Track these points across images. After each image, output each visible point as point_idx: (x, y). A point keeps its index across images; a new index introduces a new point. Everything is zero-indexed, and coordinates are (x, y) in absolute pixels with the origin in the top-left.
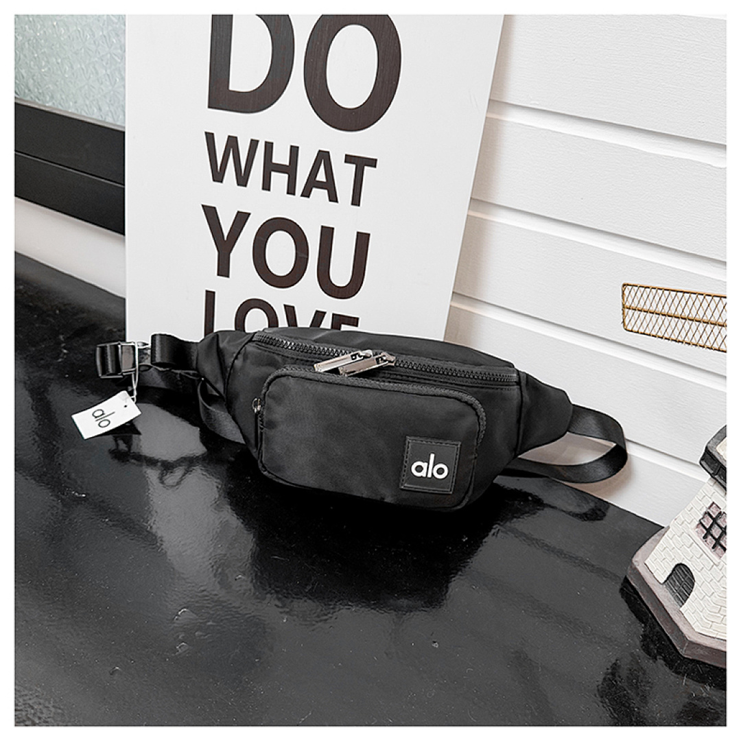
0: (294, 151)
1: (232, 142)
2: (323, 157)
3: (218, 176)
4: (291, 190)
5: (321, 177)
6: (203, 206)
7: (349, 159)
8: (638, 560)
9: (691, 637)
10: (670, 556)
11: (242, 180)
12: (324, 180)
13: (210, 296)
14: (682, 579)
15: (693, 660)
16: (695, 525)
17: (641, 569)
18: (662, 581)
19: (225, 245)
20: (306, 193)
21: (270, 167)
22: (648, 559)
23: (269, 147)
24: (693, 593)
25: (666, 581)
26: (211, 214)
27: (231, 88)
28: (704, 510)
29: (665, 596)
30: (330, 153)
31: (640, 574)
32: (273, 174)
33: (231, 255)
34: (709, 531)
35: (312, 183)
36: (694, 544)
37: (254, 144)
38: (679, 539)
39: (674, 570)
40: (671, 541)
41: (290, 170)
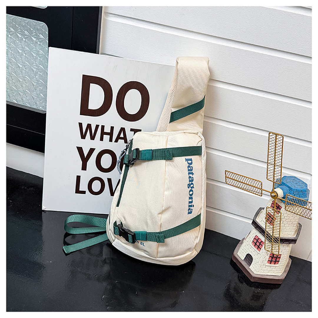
0: (112, 128)
1: (89, 126)
2: (123, 130)
3: (83, 137)
4: (111, 140)
5: (122, 135)
6: (77, 147)
7: (132, 130)
8: (235, 253)
9: (253, 275)
10: (245, 252)
11: (93, 138)
12: (123, 137)
13: (78, 178)
14: (249, 258)
15: (255, 282)
16: (251, 242)
17: (236, 256)
18: (243, 259)
19: (85, 160)
20: (116, 141)
21: (103, 133)
22: (238, 253)
23: (103, 127)
24: (253, 262)
25: (244, 260)
26: (80, 150)
27: (89, 108)
28: (254, 237)
29: (244, 264)
30: (125, 128)
31: (236, 258)
32: (104, 136)
33: (87, 163)
34: (256, 243)
35: (118, 138)
36: (252, 248)
37: (97, 126)
38: (247, 246)
39: (246, 256)
40: (245, 247)
41: (111, 134)
